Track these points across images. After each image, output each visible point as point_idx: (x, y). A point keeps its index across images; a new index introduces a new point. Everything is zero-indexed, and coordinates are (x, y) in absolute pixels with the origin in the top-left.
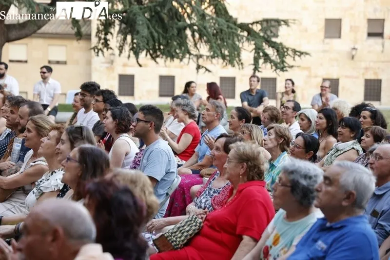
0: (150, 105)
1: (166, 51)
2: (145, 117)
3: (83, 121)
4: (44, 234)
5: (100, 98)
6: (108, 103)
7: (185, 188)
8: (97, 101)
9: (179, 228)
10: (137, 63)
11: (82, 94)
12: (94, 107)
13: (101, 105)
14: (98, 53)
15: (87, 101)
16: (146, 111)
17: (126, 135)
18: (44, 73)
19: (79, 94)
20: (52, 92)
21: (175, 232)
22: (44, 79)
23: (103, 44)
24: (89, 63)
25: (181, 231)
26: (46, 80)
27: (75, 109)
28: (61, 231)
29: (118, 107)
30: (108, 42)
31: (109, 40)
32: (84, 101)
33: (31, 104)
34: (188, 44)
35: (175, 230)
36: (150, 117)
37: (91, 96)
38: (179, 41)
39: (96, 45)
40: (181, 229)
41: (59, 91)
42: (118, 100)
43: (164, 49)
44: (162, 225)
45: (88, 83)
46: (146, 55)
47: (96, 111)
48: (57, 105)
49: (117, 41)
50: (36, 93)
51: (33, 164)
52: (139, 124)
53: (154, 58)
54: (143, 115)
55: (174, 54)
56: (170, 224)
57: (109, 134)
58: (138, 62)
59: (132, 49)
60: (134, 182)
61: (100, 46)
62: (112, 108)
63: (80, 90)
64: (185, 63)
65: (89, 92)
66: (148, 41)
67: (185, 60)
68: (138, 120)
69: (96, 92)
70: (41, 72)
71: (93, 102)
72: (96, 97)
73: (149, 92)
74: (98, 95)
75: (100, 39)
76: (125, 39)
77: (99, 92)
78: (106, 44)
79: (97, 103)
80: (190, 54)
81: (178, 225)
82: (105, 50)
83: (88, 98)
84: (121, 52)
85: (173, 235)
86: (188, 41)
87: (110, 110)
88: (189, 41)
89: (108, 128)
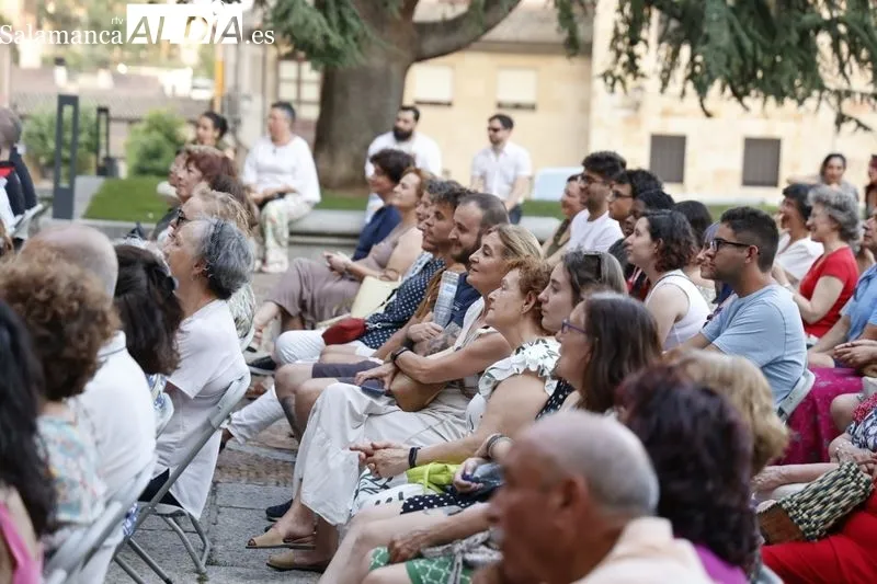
0: (747, 208)
1: (768, 82)
2: (735, 234)
3: (584, 239)
4: (546, 489)
5: (625, 189)
6: (641, 198)
7: (818, 400)
8: (618, 195)
9: (816, 491)
10: (699, 109)
11: (585, 178)
12: (611, 209)
13: (627, 204)
14: (613, 85)
15: (595, 194)
16: (737, 222)
17: (679, 272)
18: (496, 130)
19: (579, 178)
20: (511, 173)
21: (808, 501)
22: (496, 143)
23: (624, 65)
24: (585, 108)
25: (822, 498)
26: (500, 147)
27: (566, 212)
28: (581, 484)
29: (663, 210)
30: (638, 62)
31: (639, 57)
32: (588, 193)
33: (485, 201)
34: (818, 64)
35: (806, 496)
36: (746, 235)
37: (604, 183)
38: (802, 58)
39: (612, 68)
40: (821, 493)
41: (526, 172)
42: (664, 194)
43: (763, 78)
44: (772, 481)
45: (601, 153)
46: (723, 90)
47: (615, 218)
48: (521, 200)
49: (658, 60)
50: (478, 173)
51: (484, 331)
52: (721, 251)
53: (739, 96)
54: (730, 231)
55: (786, 88)
56: (792, 480)
57: (638, 269)
58: (702, 106)
59: (692, 76)
60: (727, 381)
61: (619, 71)
62: (649, 211)
63: (580, 170)
64: (808, 110)
65: (601, 173)
66: (729, 58)
67: (811, 103)
68: (720, 242)
69: (616, 175)
70: (490, 129)
71: (609, 197)
72: (616, 187)
73: (720, 175)
74: (620, 182)
75: (619, 54)
76: (676, 54)
77: (623, 176)
78: (632, 67)
79: (619, 201)
80: (822, 88)
81: (814, 485)
82: (629, 78)
83: (597, 187)
84: (665, 83)
85: (803, 506)
86: (818, 59)
87: (645, 215)
88: (823, 58)
89: (636, 256)
